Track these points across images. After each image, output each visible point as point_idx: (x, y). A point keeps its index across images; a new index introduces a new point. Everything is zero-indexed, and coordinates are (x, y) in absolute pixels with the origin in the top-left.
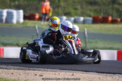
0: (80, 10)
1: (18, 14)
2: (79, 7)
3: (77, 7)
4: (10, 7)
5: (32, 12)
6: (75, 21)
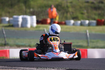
0: (86, 14)
1: (32, 20)
2: (85, 12)
3: (83, 12)
4: (26, 14)
5: (44, 17)
6: (82, 24)
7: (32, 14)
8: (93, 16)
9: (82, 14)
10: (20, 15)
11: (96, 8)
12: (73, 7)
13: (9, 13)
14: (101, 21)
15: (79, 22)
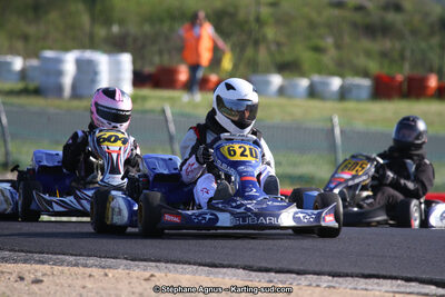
0: (332, 52)
1: (116, 69)
2: (329, 42)
3: (322, 43)
4: (92, 44)
5: (166, 61)
6: (313, 93)
7: (116, 45)
8: (362, 61)
9: (318, 49)
10: (67, 49)
11: (372, 30)
12: (282, 21)
13: (25, 38)
14: (392, 79)
15: (304, 83)
